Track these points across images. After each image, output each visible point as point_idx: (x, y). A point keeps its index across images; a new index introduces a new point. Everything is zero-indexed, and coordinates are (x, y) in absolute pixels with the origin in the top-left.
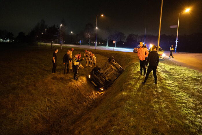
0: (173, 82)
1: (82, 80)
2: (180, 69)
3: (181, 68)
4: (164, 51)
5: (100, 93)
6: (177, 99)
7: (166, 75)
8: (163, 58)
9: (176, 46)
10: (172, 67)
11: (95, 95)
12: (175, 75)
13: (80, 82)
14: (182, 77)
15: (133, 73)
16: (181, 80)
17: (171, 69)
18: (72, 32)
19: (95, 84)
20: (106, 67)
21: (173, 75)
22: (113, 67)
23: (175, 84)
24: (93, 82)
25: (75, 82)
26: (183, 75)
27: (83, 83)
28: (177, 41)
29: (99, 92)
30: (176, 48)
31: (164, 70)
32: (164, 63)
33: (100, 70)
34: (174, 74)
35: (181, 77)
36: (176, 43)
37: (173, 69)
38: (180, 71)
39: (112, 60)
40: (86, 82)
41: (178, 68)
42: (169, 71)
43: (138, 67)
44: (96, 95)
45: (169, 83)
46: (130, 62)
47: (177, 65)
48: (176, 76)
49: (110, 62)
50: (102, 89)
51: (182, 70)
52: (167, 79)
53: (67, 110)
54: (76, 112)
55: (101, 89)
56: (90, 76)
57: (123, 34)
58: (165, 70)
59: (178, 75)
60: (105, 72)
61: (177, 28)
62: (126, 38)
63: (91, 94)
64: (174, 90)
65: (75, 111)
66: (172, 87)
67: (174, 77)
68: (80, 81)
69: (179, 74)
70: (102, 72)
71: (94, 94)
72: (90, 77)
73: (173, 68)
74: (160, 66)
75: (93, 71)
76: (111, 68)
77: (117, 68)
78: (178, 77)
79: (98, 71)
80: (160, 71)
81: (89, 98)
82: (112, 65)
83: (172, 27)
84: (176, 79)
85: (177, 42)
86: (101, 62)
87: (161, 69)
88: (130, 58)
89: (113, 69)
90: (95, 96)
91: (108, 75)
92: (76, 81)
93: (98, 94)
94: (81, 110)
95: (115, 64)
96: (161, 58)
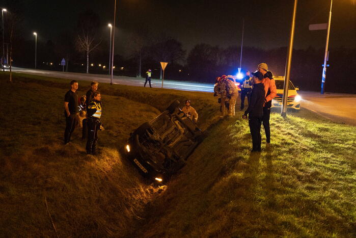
0: (333, 156)
1: (112, 157)
2: (343, 131)
3: (345, 128)
4: (297, 89)
5: (155, 190)
6: (351, 185)
7: (314, 143)
8: (296, 107)
9: (324, 76)
10: (322, 126)
11: (144, 193)
12: (334, 143)
13: (107, 161)
14: (351, 146)
15: (236, 138)
16: (350, 152)
17: (321, 130)
18: (35, 34)
19: (142, 168)
20: (164, 127)
21: (330, 143)
22: (180, 127)
23: (338, 159)
24: (137, 162)
25: (97, 161)
26: (352, 142)
27: (113, 163)
28: (327, 64)
29: (152, 187)
30: (323, 81)
31: (306, 132)
32: (301, 117)
33: (152, 133)
34: (332, 141)
35: (348, 146)
36: (324, 69)
37: (327, 130)
38: (343, 134)
39: (177, 109)
40: (121, 163)
41: (337, 127)
42: (318, 135)
43: (243, 125)
44: (147, 192)
45: (325, 158)
46: (214, 115)
47: (334, 123)
48: (336, 144)
49: (172, 113)
50: (160, 180)
51: (349, 133)
52: (319, 150)
53: (95, 224)
54: (113, 232)
55: (157, 179)
56: (128, 148)
57: (179, 45)
58: (308, 131)
59: (340, 142)
60: (163, 138)
61: (327, 30)
62: (186, 56)
63: (136, 190)
64: (341, 169)
65: (111, 229)
66: (334, 165)
67: (333, 147)
68: (108, 158)
69: (343, 141)
70: (156, 139)
71: (142, 190)
72: (129, 150)
73: (326, 127)
74: (294, 124)
75: (138, 136)
76: (176, 129)
77: (188, 129)
78: (341, 145)
79: (148, 136)
80: (297, 135)
81: (134, 199)
82: (177, 122)
83: (312, 27)
84: (338, 150)
85: (327, 67)
86: (141, 116)
87: (297, 129)
88: (210, 106)
89: (180, 133)
90: (145, 195)
91: (171, 144)
92: (99, 160)
93: (151, 190)
94: (124, 226)
95: (183, 119)
96: (292, 105)
